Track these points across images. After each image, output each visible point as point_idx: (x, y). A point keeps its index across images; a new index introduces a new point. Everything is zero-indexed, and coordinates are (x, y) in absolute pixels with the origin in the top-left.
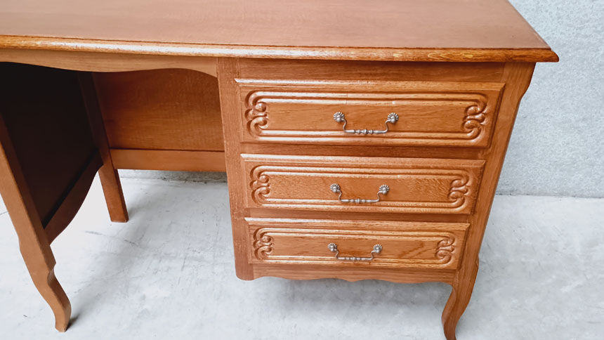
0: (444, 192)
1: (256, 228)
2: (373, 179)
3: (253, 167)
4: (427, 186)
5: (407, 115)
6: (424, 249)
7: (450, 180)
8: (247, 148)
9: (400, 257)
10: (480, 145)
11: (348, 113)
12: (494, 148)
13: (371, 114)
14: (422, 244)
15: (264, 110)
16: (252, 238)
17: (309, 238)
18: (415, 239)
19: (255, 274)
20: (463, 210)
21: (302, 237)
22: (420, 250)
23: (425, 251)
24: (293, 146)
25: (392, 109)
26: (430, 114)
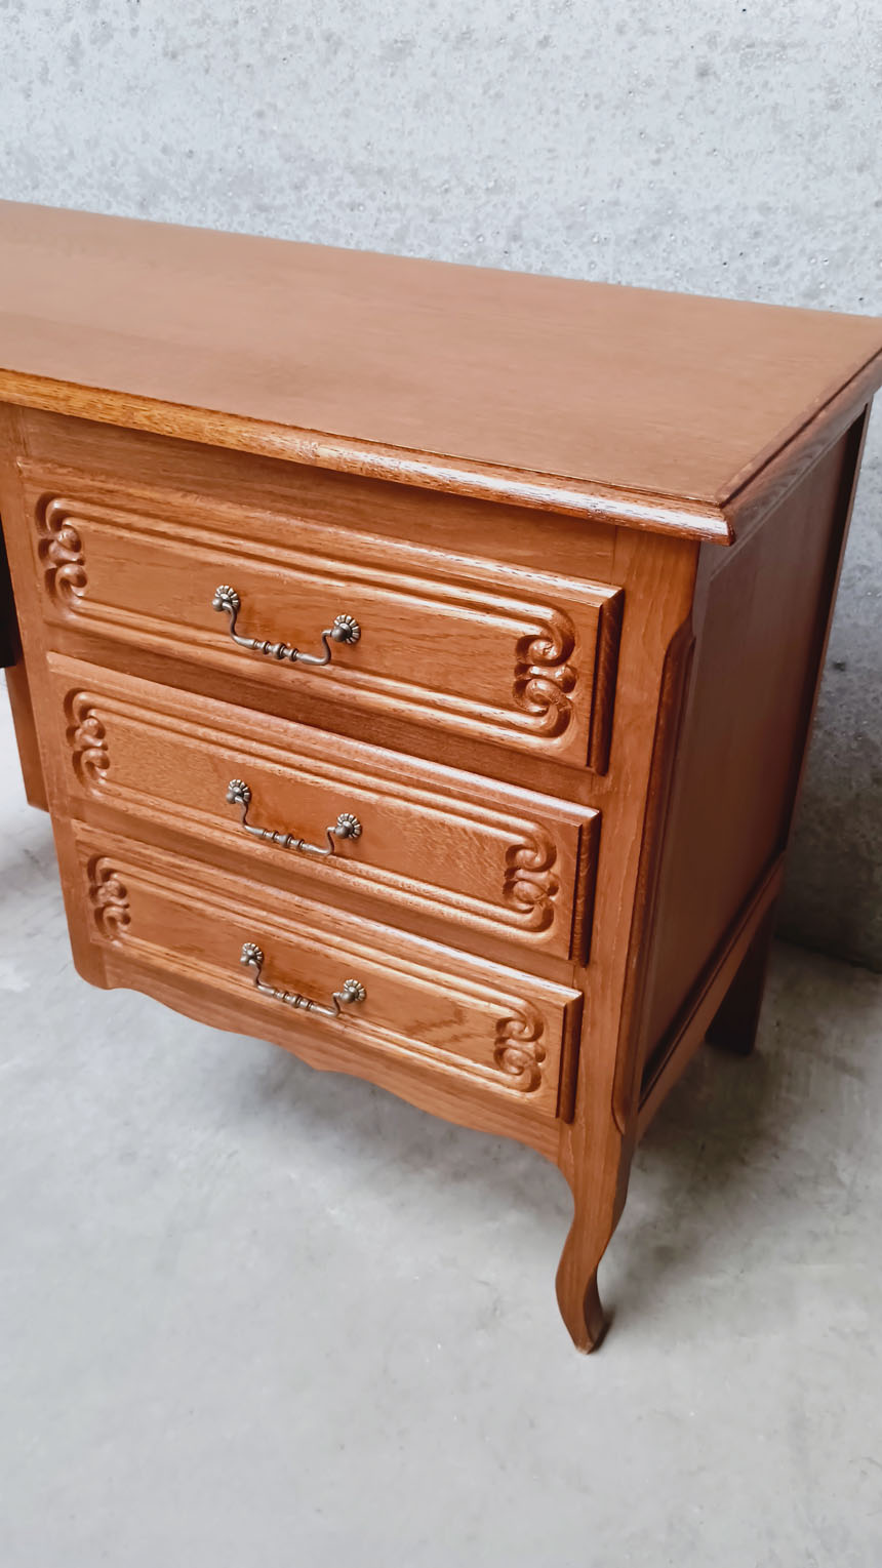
0: (496, 874)
1: (91, 853)
2: (319, 789)
3: (67, 689)
4: (448, 845)
5: (377, 630)
6: (464, 1029)
7: (505, 842)
8: (60, 640)
9: (411, 1032)
10: (568, 758)
11: (246, 595)
12: (617, 780)
13: (297, 607)
14: (458, 1014)
15: (76, 546)
16: (85, 877)
17: (202, 914)
18: (443, 991)
19: (108, 976)
20: (549, 943)
21: (183, 906)
22: (456, 1029)
23: (468, 1036)
24: (152, 659)
25: (340, 603)
26: (432, 638)
